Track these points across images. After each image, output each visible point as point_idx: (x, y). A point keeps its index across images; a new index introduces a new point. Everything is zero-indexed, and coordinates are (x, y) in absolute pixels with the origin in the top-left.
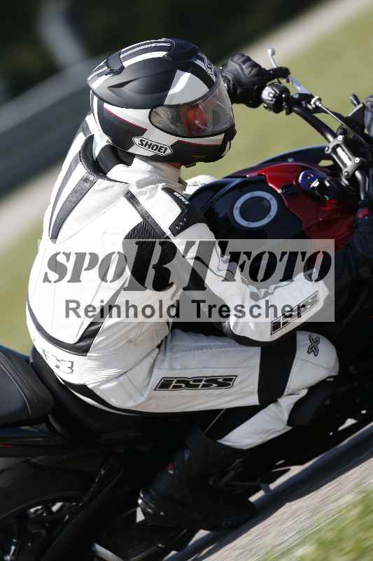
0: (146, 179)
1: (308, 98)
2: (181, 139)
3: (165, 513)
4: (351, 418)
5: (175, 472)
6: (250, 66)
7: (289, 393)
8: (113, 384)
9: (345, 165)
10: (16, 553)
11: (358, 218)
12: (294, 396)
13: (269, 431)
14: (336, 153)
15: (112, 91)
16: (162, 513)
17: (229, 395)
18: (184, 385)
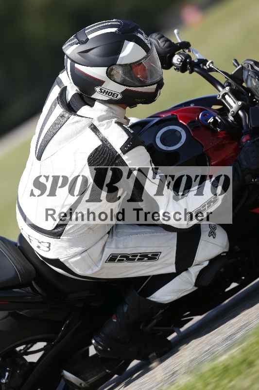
0: (104, 115)
2: (128, 88)
3: (111, 349)
4: (235, 282)
5: (118, 320)
6: (163, 41)
7: (197, 264)
8: (79, 258)
10: (9, 377)
11: (242, 142)
12: (200, 266)
13: (182, 290)
14: (225, 99)
15: (81, 56)
16: (109, 349)
17: (156, 266)
18: (125, 259)
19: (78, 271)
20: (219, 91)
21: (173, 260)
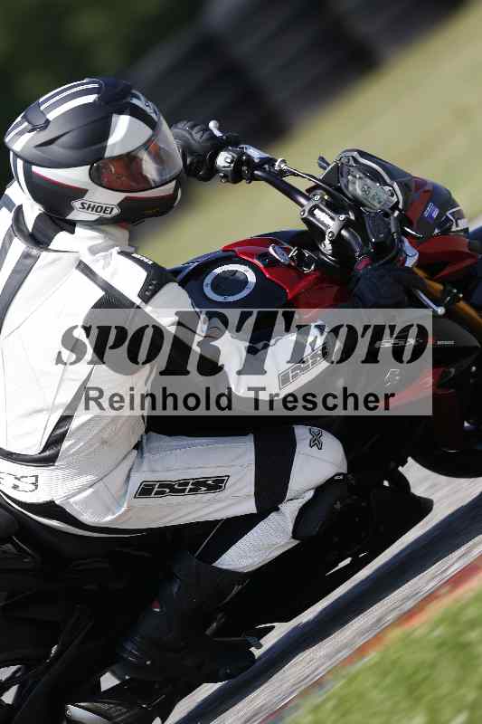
1: (271, 161)
2: (128, 195)
5: (162, 610)
11: (358, 269)
12: (298, 501)
14: (313, 215)
15: (40, 151)
18: (168, 490)
20: (302, 206)
21: (250, 488)
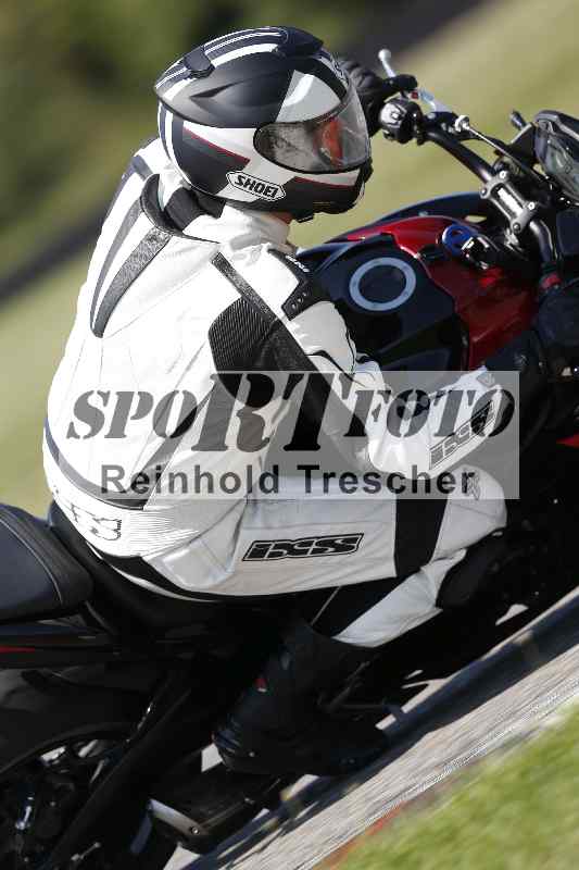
0: (246, 235)
1: (450, 118)
2: (298, 175)
3: (256, 754)
4: (519, 603)
5: (269, 690)
6: (358, 76)
7: (439, 556)
8: (183, 552)
9: (513, 215)
10: (33, 817)
11: (542, 289)
12: (446, 562)
13: (409, 616)
14: (497, 197)
16: (252, 754)
17: (352, 564)
18: (285, 552)
19: (182, 581)
20: (485, 181)
21: (390, 549)
